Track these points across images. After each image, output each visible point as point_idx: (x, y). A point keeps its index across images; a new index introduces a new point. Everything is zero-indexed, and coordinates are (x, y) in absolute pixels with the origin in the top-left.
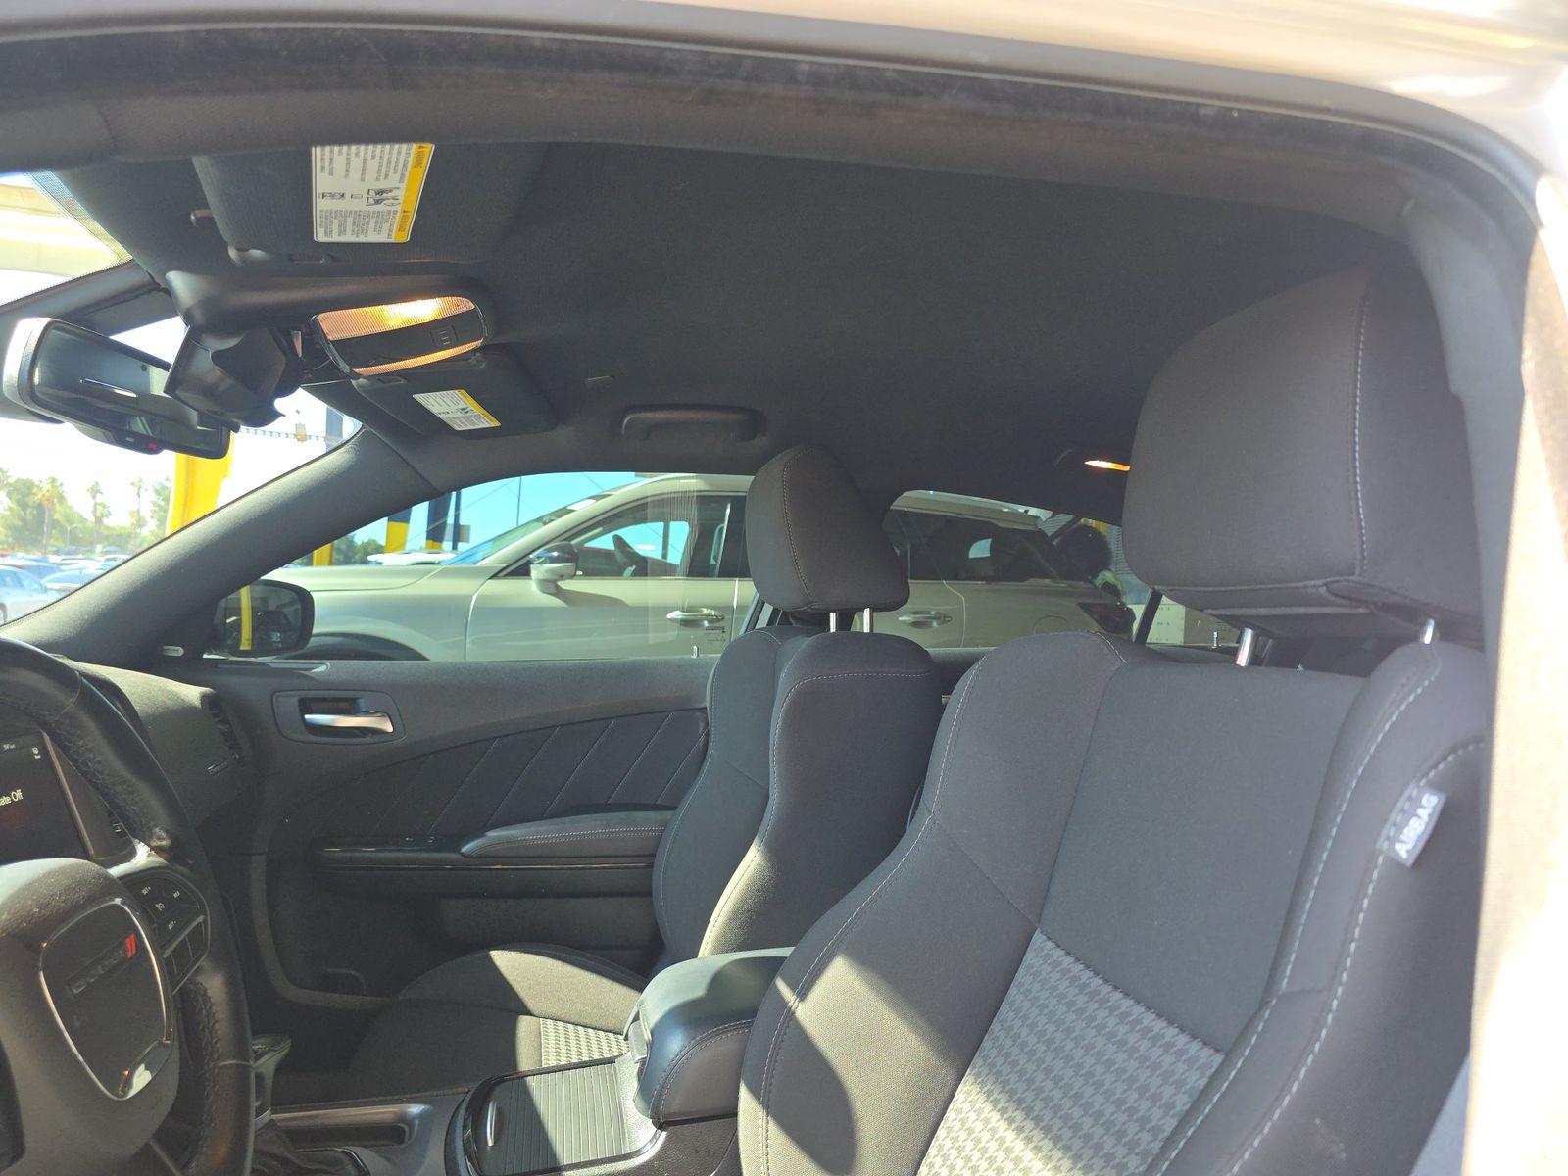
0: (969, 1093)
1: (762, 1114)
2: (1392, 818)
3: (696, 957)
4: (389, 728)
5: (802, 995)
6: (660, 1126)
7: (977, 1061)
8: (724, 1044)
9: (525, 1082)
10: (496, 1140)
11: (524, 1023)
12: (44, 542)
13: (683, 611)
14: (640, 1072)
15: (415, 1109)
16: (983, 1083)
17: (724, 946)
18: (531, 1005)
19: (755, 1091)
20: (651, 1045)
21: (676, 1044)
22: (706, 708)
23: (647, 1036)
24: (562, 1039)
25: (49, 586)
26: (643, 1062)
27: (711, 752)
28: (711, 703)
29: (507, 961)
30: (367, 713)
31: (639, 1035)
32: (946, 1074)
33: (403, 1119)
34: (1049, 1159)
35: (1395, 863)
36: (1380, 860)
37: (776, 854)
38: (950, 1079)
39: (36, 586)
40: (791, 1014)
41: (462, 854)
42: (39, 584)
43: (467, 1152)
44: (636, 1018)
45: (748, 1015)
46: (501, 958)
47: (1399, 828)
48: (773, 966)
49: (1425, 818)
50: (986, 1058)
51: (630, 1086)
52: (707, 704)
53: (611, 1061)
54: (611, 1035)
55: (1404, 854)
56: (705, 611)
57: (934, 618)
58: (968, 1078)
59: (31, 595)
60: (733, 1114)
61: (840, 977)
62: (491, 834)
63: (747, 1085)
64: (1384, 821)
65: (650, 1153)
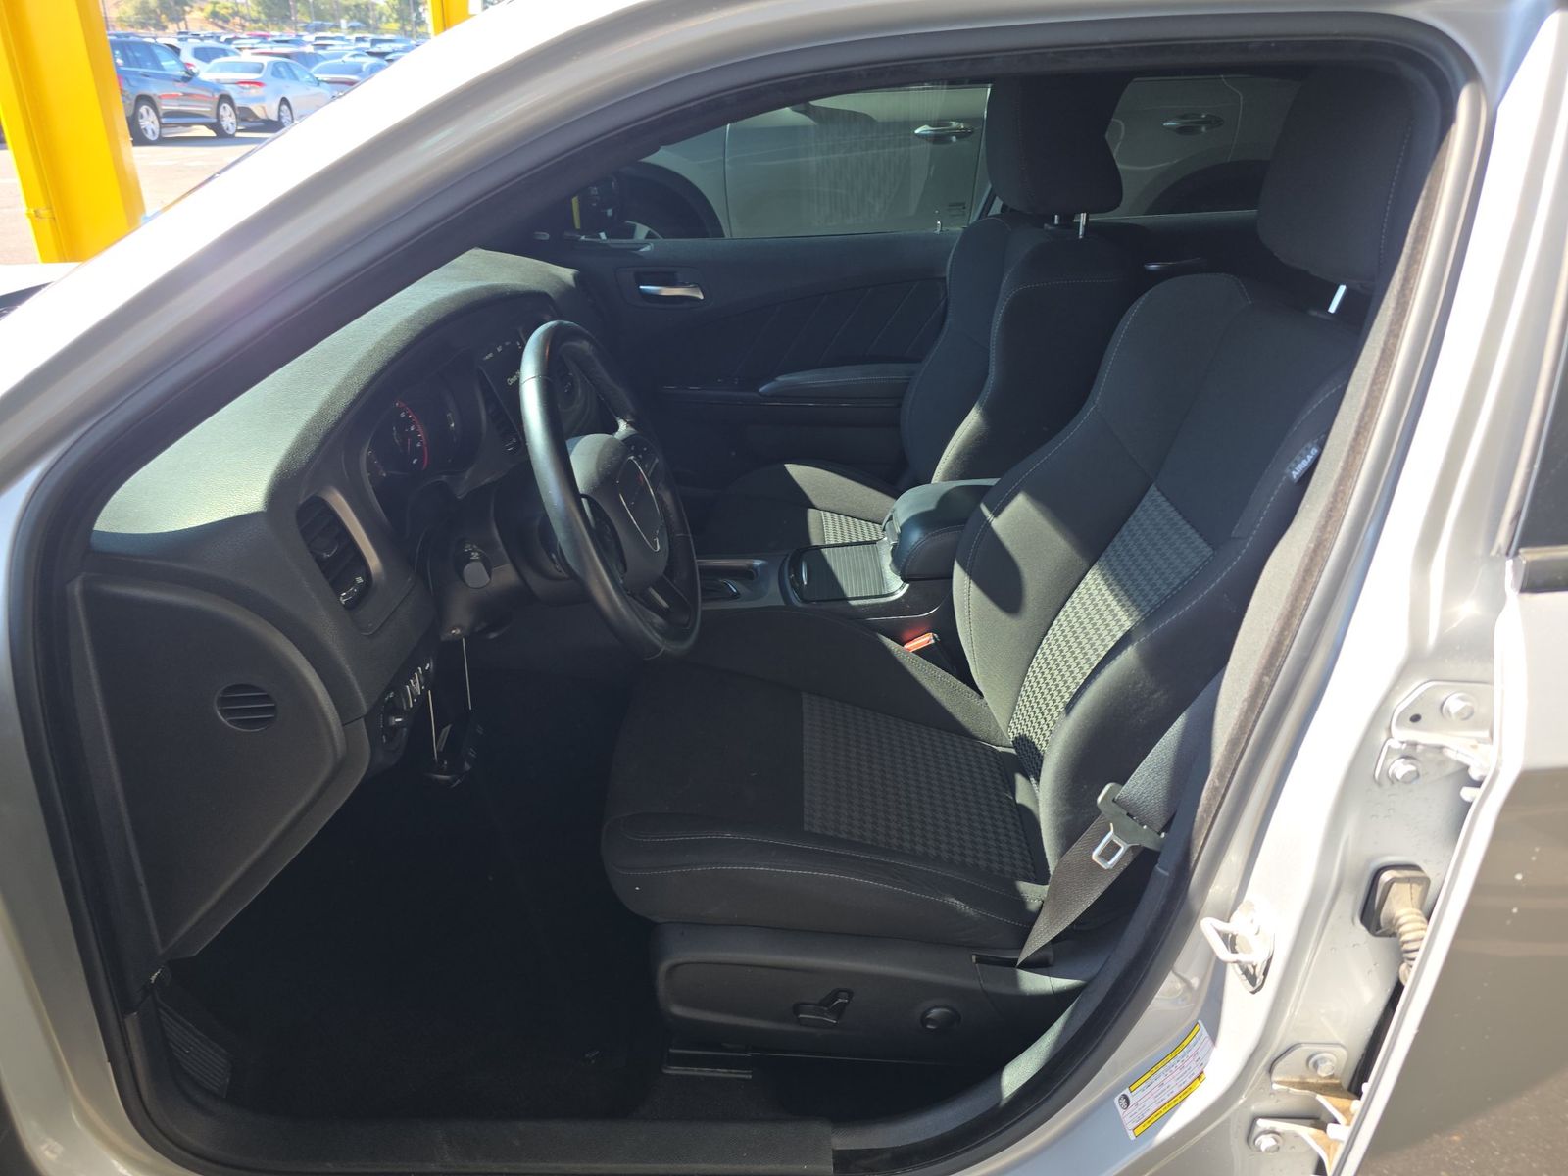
0: (1094, 574)
1: (967, 578)
2: (1296, 458)
3: (930, 482)
4: (701, 297)
5: (996, 514)
6: (905, 581)
7: (1103, 558)
8: (946, 538)
9: (821, 552)
10: (808, 581)
11: (811, 512)
12: (293, 18)
13: (930, 126)
14: (892, 551)
15: (758, 563)
16: (1102, 570)
17: (950, 476)
18: (815, 501)
19: (963, 566)
20: (900, 536)
21: (916, 536)
22: (945, 279)
23: (898, 530)
24: (837, 525)
25: (321, 77)
26: (894, 545)
27: (949, 321)
28: (950, 275)
29: (796, 471)
30: (683, 285)
31: (892, 529)
32: (1082, 563)
33: (751, 567)
34: (1128, 610)
35: (1289, 479)
36: (1284, 478)
37: (988, 414)
38: (1085, 566)
39: (307, 77)
40: (988, 525)
41: (760, 394)
42: (311, 75)
43: (793, 587)
44: (890, 519)
45: (963, 522)
46: (793, 469)
47: (1297, 463)
48: (982, 491)
49: (1309, 460)
50: (1107, 556)
51: (887, 560)
52: (947, 274)
53: (873, 542)
54: (870, 524)
55: (1294, 477)
56: (954, 124)
57: (1204, 122)
58: (1095, 567)
59: (307, 89)
60: (950, 577)
61: (1020, 502)
62: (780, 379)
63: (959, 562)
64: (1291, 460)
65: (900, 594)
